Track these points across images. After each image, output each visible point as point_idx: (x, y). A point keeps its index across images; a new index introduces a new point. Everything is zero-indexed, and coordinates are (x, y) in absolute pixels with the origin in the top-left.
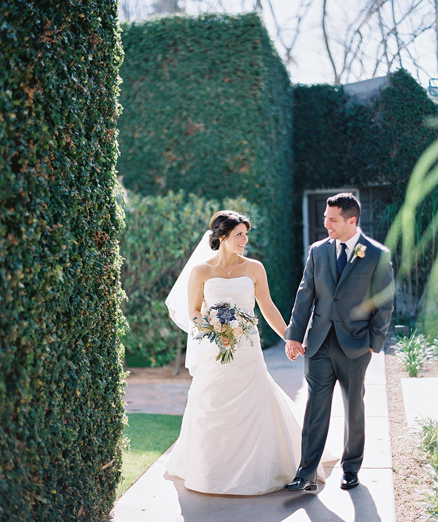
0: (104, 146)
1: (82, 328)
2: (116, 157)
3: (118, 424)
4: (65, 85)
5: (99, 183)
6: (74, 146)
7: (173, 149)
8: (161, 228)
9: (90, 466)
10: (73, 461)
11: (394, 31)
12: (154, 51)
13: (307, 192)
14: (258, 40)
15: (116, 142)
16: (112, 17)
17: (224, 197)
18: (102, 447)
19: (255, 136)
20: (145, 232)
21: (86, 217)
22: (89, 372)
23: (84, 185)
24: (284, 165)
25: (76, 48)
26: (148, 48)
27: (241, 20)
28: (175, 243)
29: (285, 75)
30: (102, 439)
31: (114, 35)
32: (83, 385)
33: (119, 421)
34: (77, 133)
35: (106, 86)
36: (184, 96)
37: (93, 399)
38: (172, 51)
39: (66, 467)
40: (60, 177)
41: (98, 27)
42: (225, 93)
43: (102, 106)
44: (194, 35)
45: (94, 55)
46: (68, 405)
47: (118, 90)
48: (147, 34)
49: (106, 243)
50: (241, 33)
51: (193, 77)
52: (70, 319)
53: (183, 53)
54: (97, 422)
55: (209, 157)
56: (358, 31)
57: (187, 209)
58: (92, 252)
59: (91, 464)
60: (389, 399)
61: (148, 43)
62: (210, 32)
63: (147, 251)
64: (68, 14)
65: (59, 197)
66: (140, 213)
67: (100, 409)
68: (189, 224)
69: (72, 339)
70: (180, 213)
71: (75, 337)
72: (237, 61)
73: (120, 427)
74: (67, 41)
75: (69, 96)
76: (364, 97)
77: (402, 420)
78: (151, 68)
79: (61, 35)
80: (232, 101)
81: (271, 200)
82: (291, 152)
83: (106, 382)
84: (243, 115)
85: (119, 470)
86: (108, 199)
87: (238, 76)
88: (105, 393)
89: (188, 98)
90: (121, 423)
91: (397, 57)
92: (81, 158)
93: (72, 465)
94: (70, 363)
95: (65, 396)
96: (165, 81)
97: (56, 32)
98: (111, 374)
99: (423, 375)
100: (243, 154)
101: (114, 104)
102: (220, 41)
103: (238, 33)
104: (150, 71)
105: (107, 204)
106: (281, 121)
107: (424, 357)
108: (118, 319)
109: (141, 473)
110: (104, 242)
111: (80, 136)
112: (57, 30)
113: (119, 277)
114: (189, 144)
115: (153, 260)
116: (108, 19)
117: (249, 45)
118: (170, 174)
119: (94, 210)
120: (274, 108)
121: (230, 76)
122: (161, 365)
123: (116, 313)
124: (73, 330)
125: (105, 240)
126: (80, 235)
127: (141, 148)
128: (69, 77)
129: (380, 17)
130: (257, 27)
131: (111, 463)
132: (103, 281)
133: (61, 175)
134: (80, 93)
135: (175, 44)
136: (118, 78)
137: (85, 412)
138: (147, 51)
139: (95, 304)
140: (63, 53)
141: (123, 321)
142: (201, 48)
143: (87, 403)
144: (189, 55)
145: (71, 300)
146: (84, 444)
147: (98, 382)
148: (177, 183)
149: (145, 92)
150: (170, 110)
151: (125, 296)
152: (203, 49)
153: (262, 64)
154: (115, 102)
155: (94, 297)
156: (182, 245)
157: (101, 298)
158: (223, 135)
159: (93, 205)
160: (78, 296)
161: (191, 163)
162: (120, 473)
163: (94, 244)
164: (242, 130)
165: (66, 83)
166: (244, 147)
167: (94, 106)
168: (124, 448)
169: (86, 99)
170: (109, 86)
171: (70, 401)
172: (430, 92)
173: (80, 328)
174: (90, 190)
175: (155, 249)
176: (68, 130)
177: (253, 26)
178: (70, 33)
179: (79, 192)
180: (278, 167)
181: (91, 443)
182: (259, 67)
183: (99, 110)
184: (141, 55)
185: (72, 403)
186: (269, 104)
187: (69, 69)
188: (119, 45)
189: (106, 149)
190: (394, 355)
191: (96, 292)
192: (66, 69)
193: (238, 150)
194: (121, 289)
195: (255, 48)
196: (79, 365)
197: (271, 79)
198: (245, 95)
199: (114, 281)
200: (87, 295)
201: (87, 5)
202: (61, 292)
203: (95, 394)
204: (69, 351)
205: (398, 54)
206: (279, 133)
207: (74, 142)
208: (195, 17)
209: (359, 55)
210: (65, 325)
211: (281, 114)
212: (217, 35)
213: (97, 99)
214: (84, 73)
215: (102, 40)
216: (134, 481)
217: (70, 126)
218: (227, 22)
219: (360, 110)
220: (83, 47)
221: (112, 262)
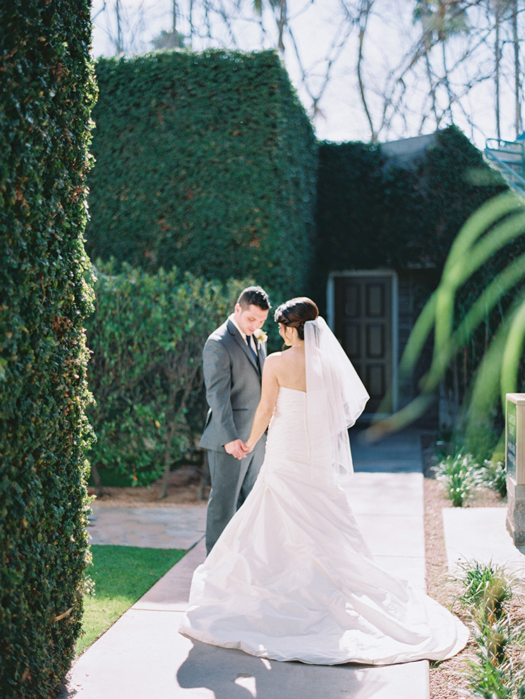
0: (69, 208)
1: (33, 440)
2: (84, 222)
3: (79, 562)
4: (17, 127)
5: (61, 255)
6: (27, 206)
7: (167, 216)
8: (148, 314)
9: (39, 617)
10: (17, 610)
11: (445, 81)
12: (147, 95)
13: (332, 274)
14: (275, 83)
15: (85, 203)
16: (84, 44)
17: (229, 277)
18: (56, 592)
19: (269, 203)
20: (127, 319)
21: (41, 297)
22: (41, 496)
23: (39, 256)
24: (305, 240)
25: (33, 79)
26: (140, 91)
27: (255, 59)
28: (164, 332)
29: (308, 129)
30: (57, 581)
31: (87, 67)
32: (33, 513)
33: (81, 559)
34: (32, 189)
35: (73, 132)
36: (182, 151)
37: (46, 531)
38: (168, 95)
39: (6, 618)
40: (7, 245)
41: (64, 54)
42: (234, 148)
43: (68, 157)
44: (196, 76)
45: (58, 90)
46: (12, 539)
47: (89, 136)
48: (138, 73)
49: (68, 331)
50: (255, 75)
51: (194, 128)
52: (16, 428)
53: (183, 98)
54: (50, 560)
55: (211, 228)
56: (401, 80)
57: (181, 291)
58: (48, 342)
59: (40, 615)
60: (427, 534)
61: (139, 85)
62: (216, 72)
63: (130, 342)
64: (23, 36)
65: (6, 271)
66: (122, 295)
67: (56, 543)
68: (183, 310)
69: (19, 453)
70: (172, 295)
71: (22, 451)
72: (249, 110)
73: (81, 565)
74: (21, 71)
75: (22, 141)
76: (405, 159)
77: (442, 562)
78: (142, 116)
79: (13, 62)
80: (241, 158)
81: (287, 283)
82: (313, 224)
83: (64, 508)
84: (255, 176)
85: (80, 621)
86: (72, 275)
87: (250, 128)
88: (62, 523)
89: (187, 153)
90: (83, 562)
91: (447, 112)
92: (37, 221)
93: (15, 615)
94: (15, 485)
95: (8, 527)
96: (160, 132)
97: (6, 58)
98: (71, 499)
99: (470, 504)
100: (253, 225)
101: (84, 154)
102: (228, 85)
103: (251, 75)
104: (142, 120)
105: (70, 282)
106: (302, 185)
107: (471, 482)
108: (82, 429)
109: (110, 624)
110: (65, 330)
111: (36, 192)
112: (6, 55)
113: (85, 375)
114: (188, 210)
115: (137, 354)
116: (79, 46)
117: (265, 90)
118: (163, 247)
119: (52, 288)
120: (294, 169)
121: (239, 128)
122: (145, 485)
123: (80, 421)
124: (20, 442)
125: (66, 327)
126: (32, 321)
127: (127, 214)
128: (22, 116)
129: (428, 64)
130: (275, 69)
131: (68, 612)
132: (63, 380)
133: (8, 242)
134: (37, 139)
135: (173, 86)
136: (90, 121)
137: (34, 547)
138: (138, 94)
139: (52, 410)
140: (14, 85)
141: (88, 431)
142: (204, 92)
143: (37, 535)
144: (190, 100)
145: (18, 403)
146: (32, 589)
147: (52, 509)
148: (172, 258)
149: (134, 145)
150: (165, 168)
151: (91, 399)
152: (207, 94)
153: (279, 115)
154: (85, 152)
155: (50, 400)
156: (174, 336)
157: (59, 401)
158: (229, 201)
159: (52, 282)
160: (29, 398)
161: (190, 234)
162: (80, 625)
163: (51, 332)
164: (253, 195)
165: (18, 124)
166: (256, 216)
167: (56, 156)
168: (86, 593)
169: (46, 146)
170: (77, 131)
171: (15, 533)
172: (486, 154)
173: (30, 439)
174: (48, 263)
175: (140, 340)
176: (20, 184)
177: (269, 66)
178: (26, 61)
179: (32, 264)
180: (298, 242)
181: (41, 588)
182: (276, 118)
183: (63, 161)
184: (130, 99)
185: (18, 535)
186: (287, 164)
187: (22, 106)
188: (92, 79)
189: (71, 211)
190: (434, 478)
191: (53, 393)
192: (18, 105)
193: (247, 219)
194: (87, 391)
195: (271, 94)
196: (28, 487)
197: (290, 132)
198: (258, 152)
199: (78, 379)
200: (40, 397)
201: (50, 26)
202: (4, 393)
203: (49, 524)
204: (13, 469)
205: (449, 108)
206: (299, 200)
207: (28, 200)
208: (199, 54)
209: (401, 109)
210: (10, 435)
211: (302, 176)
212: (225, 77)
213: (60, 148)
214: (43, 112)
215: (69, 72)
216: (100, 634)
217: (23, 179)
218: (238, 60)
219: (401, 174)
220: (42, 79)
221: (75, 356)
